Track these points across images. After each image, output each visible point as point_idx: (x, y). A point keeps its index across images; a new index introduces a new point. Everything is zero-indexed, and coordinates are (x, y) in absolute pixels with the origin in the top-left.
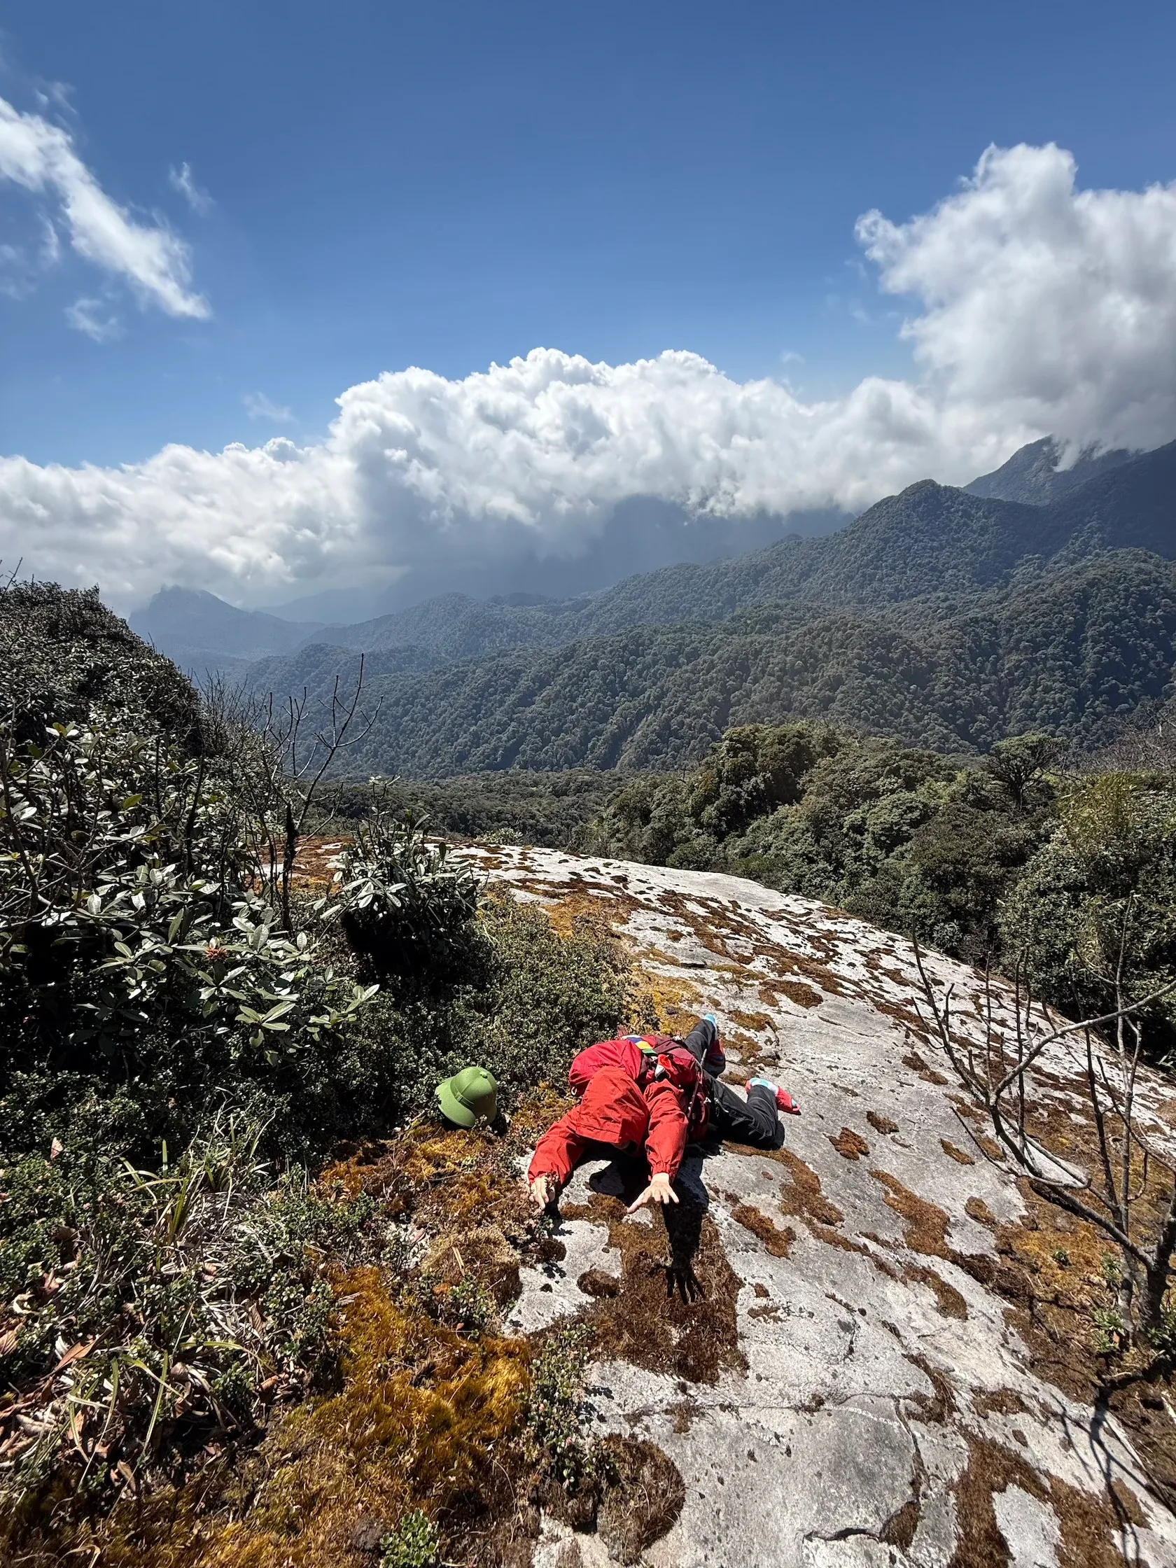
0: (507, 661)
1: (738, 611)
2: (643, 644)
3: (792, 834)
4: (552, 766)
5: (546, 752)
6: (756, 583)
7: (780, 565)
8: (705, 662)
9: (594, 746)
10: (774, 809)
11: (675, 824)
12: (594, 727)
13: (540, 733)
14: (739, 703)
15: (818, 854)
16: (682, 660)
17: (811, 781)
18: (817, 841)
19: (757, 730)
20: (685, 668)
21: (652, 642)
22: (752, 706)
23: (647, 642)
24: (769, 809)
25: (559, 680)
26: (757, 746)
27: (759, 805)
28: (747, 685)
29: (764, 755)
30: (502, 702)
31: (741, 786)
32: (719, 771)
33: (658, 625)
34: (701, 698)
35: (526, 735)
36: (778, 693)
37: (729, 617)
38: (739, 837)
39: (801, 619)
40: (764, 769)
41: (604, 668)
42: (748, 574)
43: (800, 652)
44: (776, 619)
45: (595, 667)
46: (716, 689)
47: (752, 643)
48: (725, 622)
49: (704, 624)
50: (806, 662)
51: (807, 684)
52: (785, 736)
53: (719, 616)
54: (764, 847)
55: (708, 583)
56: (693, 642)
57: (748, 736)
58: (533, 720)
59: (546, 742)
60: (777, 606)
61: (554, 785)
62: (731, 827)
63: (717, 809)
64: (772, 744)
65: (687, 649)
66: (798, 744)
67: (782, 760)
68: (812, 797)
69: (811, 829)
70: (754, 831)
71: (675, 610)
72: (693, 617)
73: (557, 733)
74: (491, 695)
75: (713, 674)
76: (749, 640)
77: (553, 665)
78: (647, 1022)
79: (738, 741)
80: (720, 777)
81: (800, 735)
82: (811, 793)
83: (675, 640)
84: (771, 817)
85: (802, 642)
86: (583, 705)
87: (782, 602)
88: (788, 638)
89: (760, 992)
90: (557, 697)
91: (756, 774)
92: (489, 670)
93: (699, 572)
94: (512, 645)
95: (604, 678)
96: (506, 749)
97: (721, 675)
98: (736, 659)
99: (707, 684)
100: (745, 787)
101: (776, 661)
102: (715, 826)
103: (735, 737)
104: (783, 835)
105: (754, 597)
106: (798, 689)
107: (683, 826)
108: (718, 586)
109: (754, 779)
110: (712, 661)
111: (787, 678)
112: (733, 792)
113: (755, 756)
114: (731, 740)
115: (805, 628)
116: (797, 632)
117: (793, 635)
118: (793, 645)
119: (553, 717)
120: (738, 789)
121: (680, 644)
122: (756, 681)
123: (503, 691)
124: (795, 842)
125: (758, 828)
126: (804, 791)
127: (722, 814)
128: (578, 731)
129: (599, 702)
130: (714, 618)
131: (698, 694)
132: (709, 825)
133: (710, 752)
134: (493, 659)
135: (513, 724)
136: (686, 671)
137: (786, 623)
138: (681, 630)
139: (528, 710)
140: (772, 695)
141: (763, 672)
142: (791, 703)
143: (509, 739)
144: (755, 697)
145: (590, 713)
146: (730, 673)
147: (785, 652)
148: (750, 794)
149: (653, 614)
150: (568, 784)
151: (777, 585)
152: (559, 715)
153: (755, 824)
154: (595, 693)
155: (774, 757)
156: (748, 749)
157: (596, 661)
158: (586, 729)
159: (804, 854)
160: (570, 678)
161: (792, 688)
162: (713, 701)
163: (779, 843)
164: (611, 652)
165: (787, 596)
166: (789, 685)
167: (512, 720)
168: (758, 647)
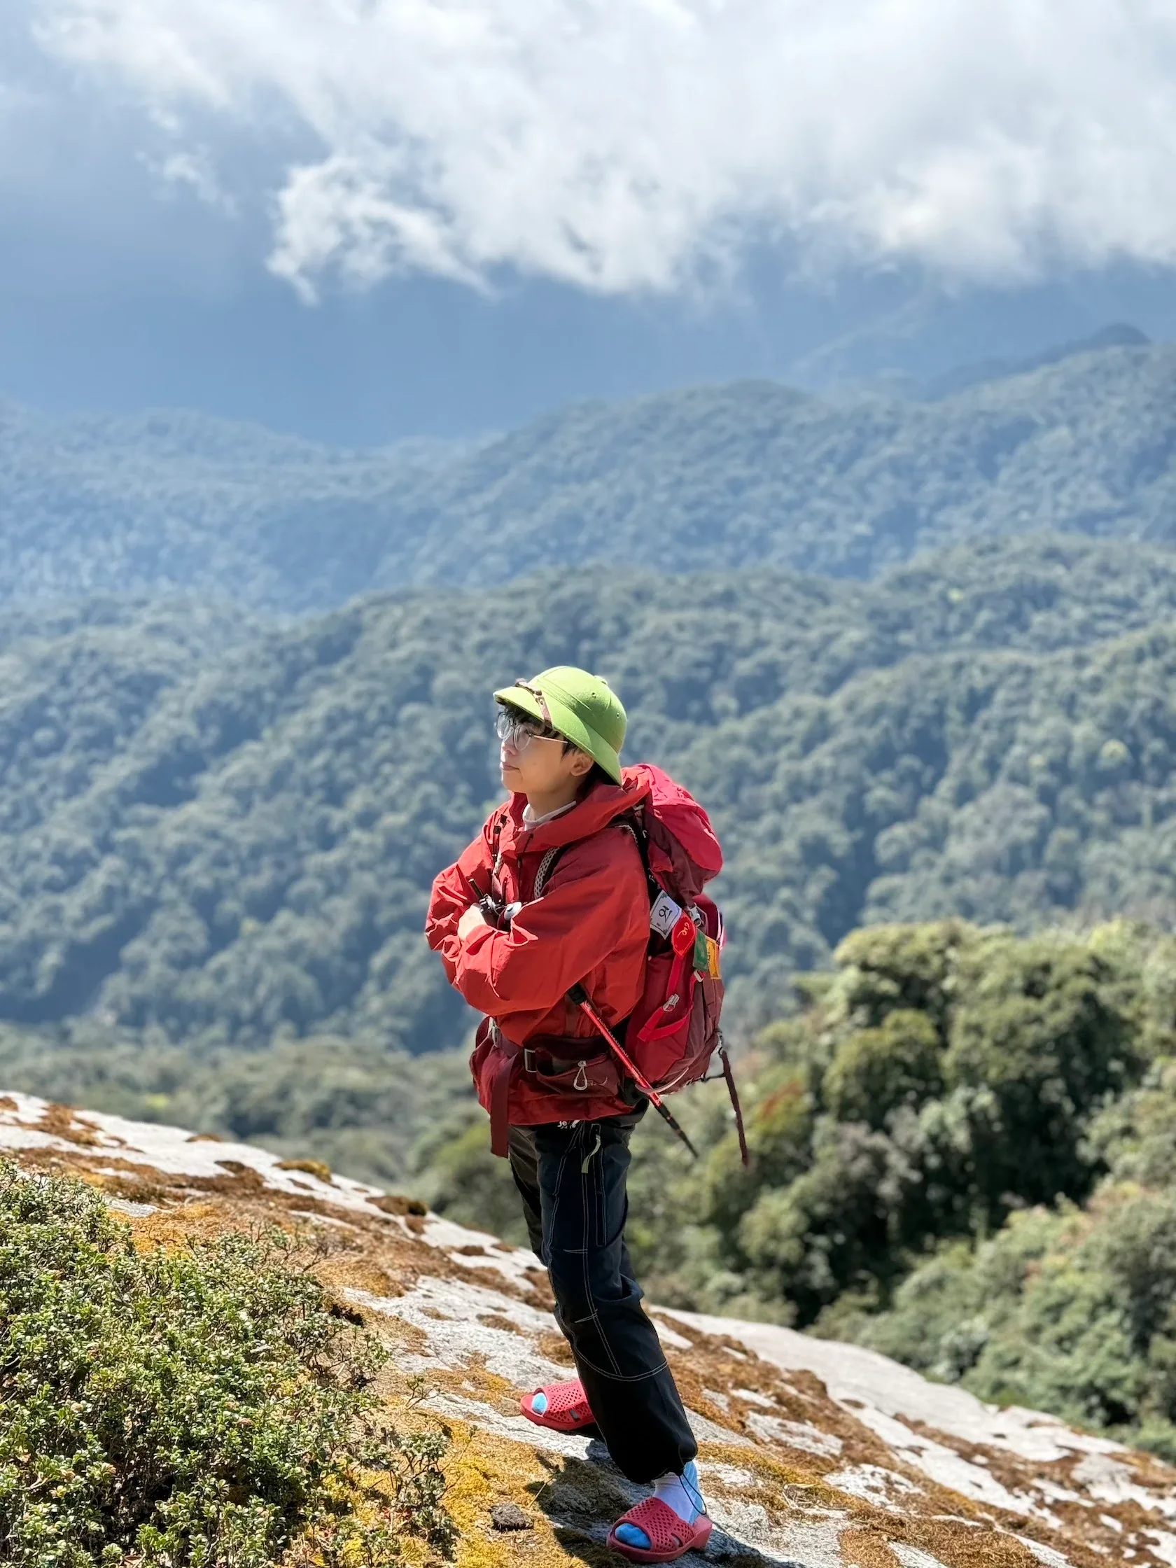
0: (118, 637)
1: (922, 558)
2: (592, 634)
3: (1056, 1311)
4: (236, 1023)
5: (220, 975)
6: (989, 471)
7: (1073, 423)
8: (798, 714)
9: (392, 967)
10: (997, 1221)
11: (651, 1251)
12: (398, 899)
13: (205, 903)
14: (901, 864)
15: (1142, 1392)
16: (723, 699)
17: (1128, 1132)
18: (1142, 1344)
19: (954, 941)
20: (729, 726)
21: (625, 631)
22: (948, 880)
23: (608, 628)
24: (978, 1218)
25: (295, 727)
26: (949, 998)
27: (947, 1205)
28: (935, 806)
29: (976, 1029)
30: (77, 783)
31: (888, 1131)
32: (817, 1073)
33: (643, 574)
34: (776, 836)
35: (152, 904)
36: (1039, 845)
37: (886, 571)
38: (870, 1311)
39: (1128, 604)
40: (971, 1074)
41: (454, 699)
42: (963, 441)
43: (1119, 714)
44: (1047, 596)
45: (421, 694)
46: (829, 810)
47: (959, 667)
48: (877, 586)
49: (807, 589)
50: (1135, 749)
51: (1135, 821)
52: (1046, 968)
53: (859, 567)
54: (956, 1354)
55: (830, 455)
56: (760, 643)
57: (922, 960)
58: (181, 857)
59: (222, 936)
60: (1052, 555)
61: (235, 1093)
62: (843, 1274)
63: (804, 1207)
64: (1003, 992)
65: (744, 667)
66: (1089, 998)
67: (1036, 1050)
68: (1130, 1187)
69: (1123, 1297)
70: (922, 1292)
71: (710, 531)
72: (772, 561)
73: (265, 908)
74: (41, 752)
75: (822, 756)
76: (950, 658)
77: (276, 671)
78: (413, 1529)
79: (886, 971)
80: (819, 1093)
81: (1100, 970)
82: (1128, 1173)
83: (701, 630)
84: (987, 1249)
85: (1131, 679)
86: (367, 820)
87: (1069, 541)
88: (1080, 662)
89: (842, 1535)
90: (279, 780)
91: (941, 1091)
92: (46, 664)
93: (802, 416)
94: (139, 588)
95: (451, 736)
96: (74, 951)
97: (849, 765)
98: (902, 717)
99: (800, 790)
100: (901, 1134)
101: (1039, 734)
102: (788, 1269)
103: (877, 955)
104: (1025, 1316)
105: (979, 515)
106: (1107, 836)
107: (677, 1256)
108: (862, 467)
109: (932, 1110)
110: (823, 716)
111: (1071, 798)
112: (861, 1150)
113: (942, 1029)
114: (865, 967)
115: (1140, 637)
116: (1113, 646)
117: (1100, 654)
118: (1096, 685)
119: (256, 852)
120: (879, 1140)
121: (720, 649)
122: (965, 795)
123: (89, 744)
124: (1065, 1343)
125: (939, 1284)
126: (1102, 1168)
127: (818, 1226)
128: (344, 910)
129: (426, 814)
130: (838, 571)
131: (768, 821)
132: (769, 1262)
133: (789, 1003)
134: (66, 626)
135: (111, 863)
136: (734, 739)
137: (1078, 613)
138: (728, 599)
139: (172, 816)
140: (1015, 849)
141: (992, 766)
142: (1078, 882)
143: (90, 913)
144: (959, 851)
145: (393, 849)
146: (882, 759)
147: (1070, 706)
148: (918, 1161)
149: (637, 539)
150: (283, 1093)
151: (1059, 485)
152: (281, 846)
153: (925, 1271)
154: (414, 781)
155: (1009, 1038)
156: (921, 1004)
157: (426, 672)
158: (370, 905)
159: (1090, 1389)
160: (331, 722)
161: (1086, 832)
162: (815, 852)
163: (1007, 1342)
164: (482, 647)
165: (1088, 522)
166: (1076, 820)
167: (106, 846)
168: (979, 681)
